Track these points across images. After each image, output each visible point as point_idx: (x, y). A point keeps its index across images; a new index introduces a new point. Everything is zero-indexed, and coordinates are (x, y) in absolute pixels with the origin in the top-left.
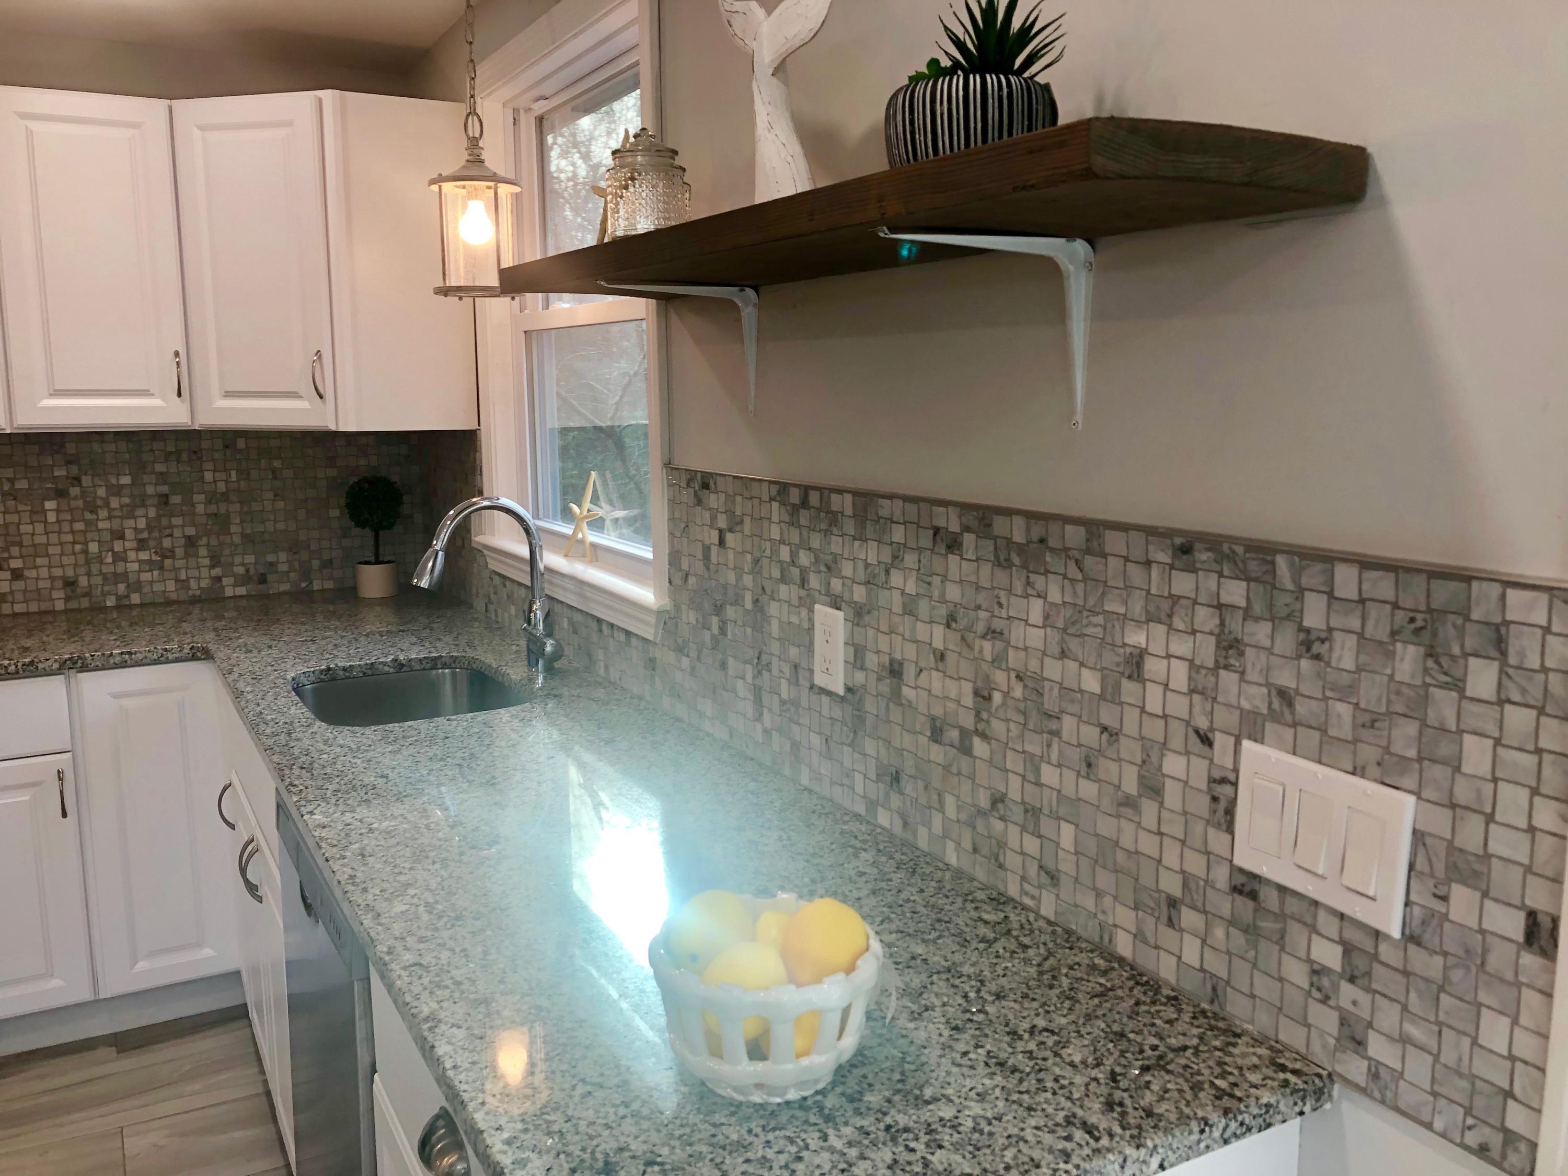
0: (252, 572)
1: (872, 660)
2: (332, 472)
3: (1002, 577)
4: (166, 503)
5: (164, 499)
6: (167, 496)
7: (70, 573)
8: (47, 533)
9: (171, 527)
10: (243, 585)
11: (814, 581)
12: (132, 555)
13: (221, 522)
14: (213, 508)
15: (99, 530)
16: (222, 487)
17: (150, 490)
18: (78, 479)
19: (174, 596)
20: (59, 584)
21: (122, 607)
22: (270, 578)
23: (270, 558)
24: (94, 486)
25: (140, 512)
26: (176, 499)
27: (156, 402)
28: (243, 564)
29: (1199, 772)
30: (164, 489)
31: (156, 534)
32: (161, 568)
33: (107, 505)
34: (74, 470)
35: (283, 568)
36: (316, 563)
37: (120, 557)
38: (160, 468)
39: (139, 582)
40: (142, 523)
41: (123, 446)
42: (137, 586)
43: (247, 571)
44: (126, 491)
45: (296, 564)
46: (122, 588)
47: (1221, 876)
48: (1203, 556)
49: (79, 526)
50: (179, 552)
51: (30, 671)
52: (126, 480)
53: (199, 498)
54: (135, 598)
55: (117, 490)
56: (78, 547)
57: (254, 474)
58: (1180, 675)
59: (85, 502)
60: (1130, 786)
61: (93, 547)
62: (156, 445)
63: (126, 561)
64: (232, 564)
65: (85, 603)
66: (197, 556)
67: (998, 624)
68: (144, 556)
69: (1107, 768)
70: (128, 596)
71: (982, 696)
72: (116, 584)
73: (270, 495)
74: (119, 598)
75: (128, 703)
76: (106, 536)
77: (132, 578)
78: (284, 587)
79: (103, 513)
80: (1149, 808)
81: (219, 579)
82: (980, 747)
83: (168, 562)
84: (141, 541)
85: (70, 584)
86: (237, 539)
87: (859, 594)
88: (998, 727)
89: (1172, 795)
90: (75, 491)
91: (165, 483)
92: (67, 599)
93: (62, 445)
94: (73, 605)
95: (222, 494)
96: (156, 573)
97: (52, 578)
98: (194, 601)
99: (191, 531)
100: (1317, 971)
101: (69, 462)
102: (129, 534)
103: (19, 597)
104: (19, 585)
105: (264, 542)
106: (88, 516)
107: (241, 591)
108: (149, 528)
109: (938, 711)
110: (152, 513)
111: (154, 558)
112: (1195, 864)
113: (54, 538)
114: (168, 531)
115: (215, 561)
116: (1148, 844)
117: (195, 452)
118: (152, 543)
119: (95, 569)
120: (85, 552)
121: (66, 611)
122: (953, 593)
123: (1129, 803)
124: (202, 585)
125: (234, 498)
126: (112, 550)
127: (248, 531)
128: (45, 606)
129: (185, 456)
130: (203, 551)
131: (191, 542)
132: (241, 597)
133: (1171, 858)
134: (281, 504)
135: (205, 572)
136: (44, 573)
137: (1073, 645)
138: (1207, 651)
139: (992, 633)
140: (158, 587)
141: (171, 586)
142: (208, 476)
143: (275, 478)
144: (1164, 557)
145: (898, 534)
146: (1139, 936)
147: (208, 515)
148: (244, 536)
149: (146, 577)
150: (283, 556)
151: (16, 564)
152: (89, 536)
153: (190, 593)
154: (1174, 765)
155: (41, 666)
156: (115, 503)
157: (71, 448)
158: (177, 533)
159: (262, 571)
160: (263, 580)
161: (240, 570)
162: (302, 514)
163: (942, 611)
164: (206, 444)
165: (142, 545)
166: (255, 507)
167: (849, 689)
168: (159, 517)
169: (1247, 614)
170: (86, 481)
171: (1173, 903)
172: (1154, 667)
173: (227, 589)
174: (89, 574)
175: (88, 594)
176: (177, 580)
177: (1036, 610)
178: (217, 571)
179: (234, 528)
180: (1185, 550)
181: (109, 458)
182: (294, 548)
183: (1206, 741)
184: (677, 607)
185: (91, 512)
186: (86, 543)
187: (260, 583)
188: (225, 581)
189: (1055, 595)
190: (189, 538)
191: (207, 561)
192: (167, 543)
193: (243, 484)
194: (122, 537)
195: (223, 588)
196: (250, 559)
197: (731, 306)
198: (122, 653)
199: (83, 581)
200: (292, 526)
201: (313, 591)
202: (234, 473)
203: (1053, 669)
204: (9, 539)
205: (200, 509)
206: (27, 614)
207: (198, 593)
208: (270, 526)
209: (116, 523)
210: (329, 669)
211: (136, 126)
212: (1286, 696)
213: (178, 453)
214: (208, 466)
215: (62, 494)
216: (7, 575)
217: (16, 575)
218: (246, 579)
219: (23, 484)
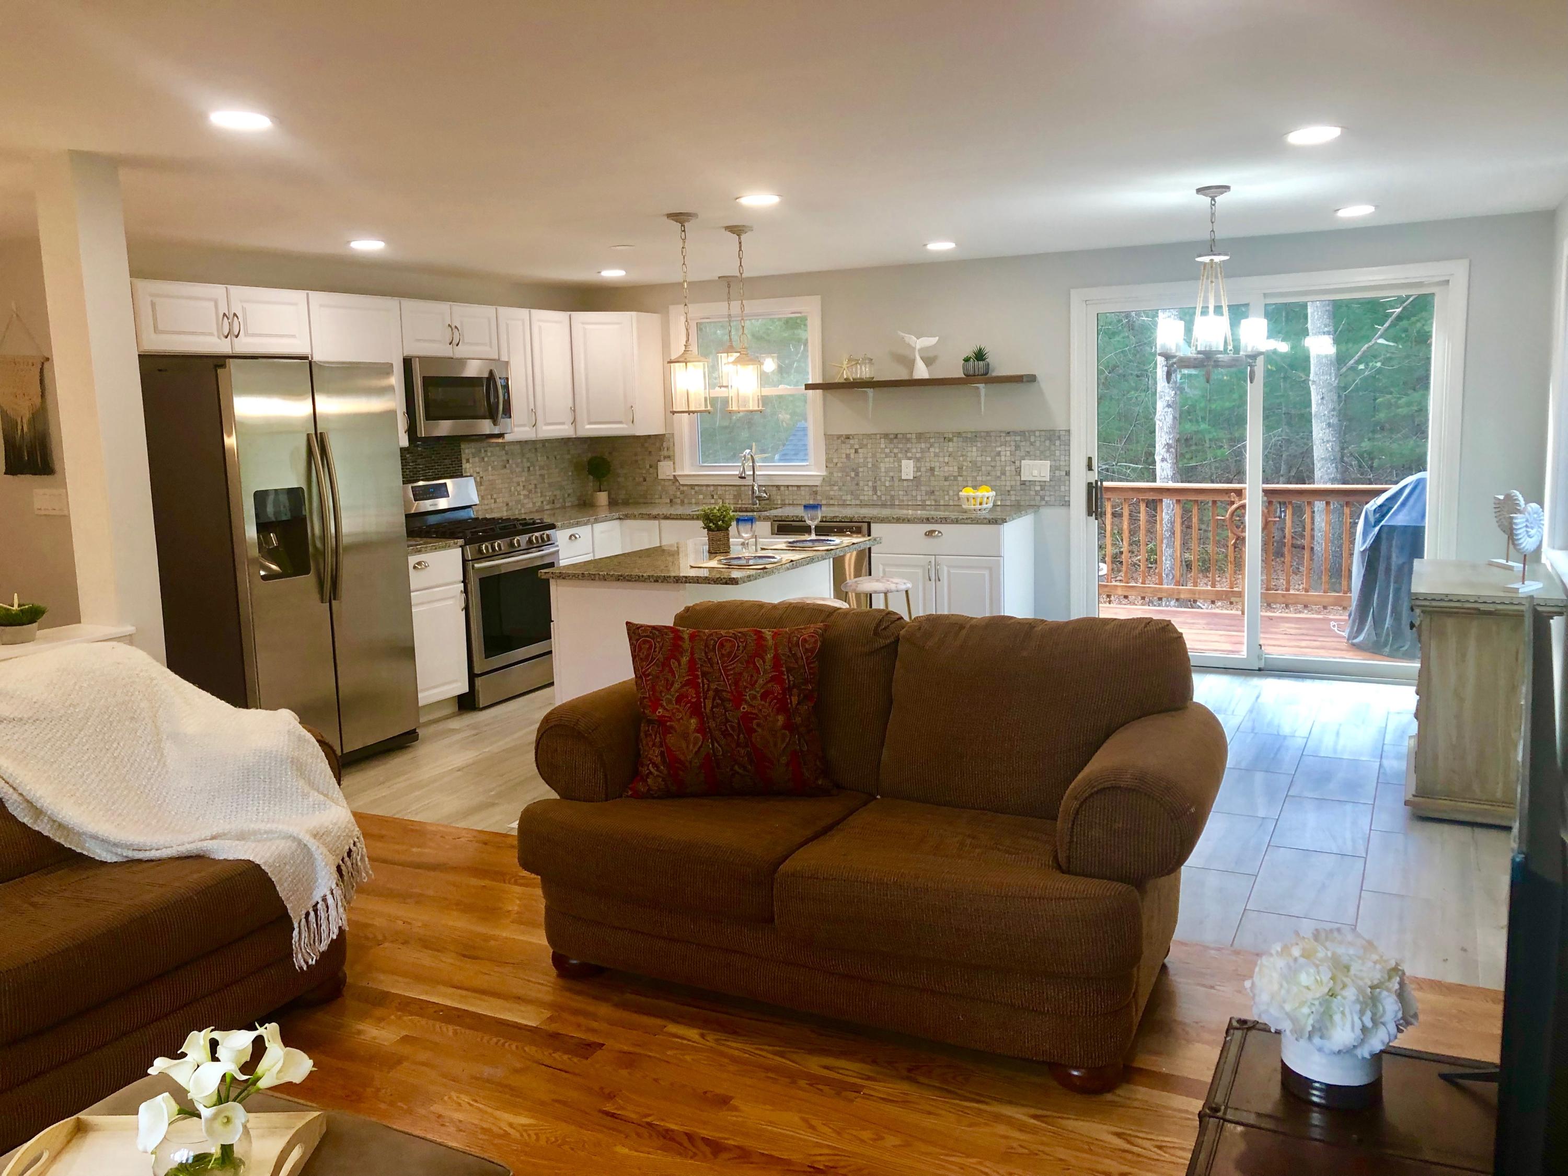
1: (923, 469)
2: (569, 457)
3: (964, 444)
6: (529, 467)
8: (502, 483)
11: (900, 455)
12: (522, 492)
14: (540, 472)
15: (513, 482)
16: (543, 464)
23: (555, 493)
24: (512, 463)
25: (523, 474)
26: (531, 469)
29: (1013, 468)
30: (529, 464)
34: (507, 457)
36: (566, 495)
37: (519, 493)
40: (524, 479)
41: (518, 447)
47: (1018, 483)
48: (1011, 434)
50: (533, 490)
52: (519, 461)
53: (537, 468)
55: (517, 465)
57: (550, 456)
58: (1008, 453)
59: (511, 470)
60: (999, 474)
61: (513, 488)
62: (526, 446)
63: (520, 495)
64: (545, 496)
66: (537, 492)
67: (964, 453)
68: (525, 492)
69: (993, 473)
70: (522, 510)
71: (960, 469)
72: (518, 504)
73: (554, 466)
74: (519, 510)
76: (515, 485)
77: (522, 502)
79: (515, 475)
80: (1003, 477)
81: (542, 502)
82: (960, 478)
83: (530, 495)
84: (524, 486)
86: (547, 485)
87: (918, 455)
88: (964, 473)
89: (1008, 473)
90: (507, 466)
95: (542, 466)
96: (527, 499)
99: (535, 482)
100: (1036, 491)
102: (521, 483)
106: (511, 476)
108: (526, 481)
109: (947, 474)
111: (527, 493)
112: (1013, 483)
113: (503, 485)
115: (542, 494)
116: (1004, 483)
120: (510, 491)
122: (951, 449)
123: (999, 477)
125: (545, 468)
126: (517, 490)
130: (539, 490)
133: (1008, 483)
137: (984, 454)
138: (1013, 448)
139: (963, 456)
141: (531, 505)
142: (539, 459)
143: (555, 457)
144: (1004, 435)
145: (932, 440)
146: (1002, 500)
147: (540, 475)
148: (549, 483)
151: (495, 496)
152: (511, 484)
154: (1008, 468)
156: (517, 470)
160: (553, 503)
162: (562, 474)
163: (948, 454)
166: (551, 471)
167: (914, 477)
169: (1021, 441)
171: (1009, 491)
172: (1002, 453)
176: (533, 503)
177: (974, 449)
180: (1009, 433)
182: (561, 488)
183: (1014, 463)
184: (831, 473)
185: (512, 474)
189: (979, 445)
190: (535, 485)
191: (539, 495)
193: (547, 461)
196: (550, 493)
197: (866, 392)
199: (510, 503)
202: (545, 457)
203: (979, 459)
204: (493, 486)
205: (537, 473)
209: (518, 479)
212: (1028, 452)
214: (539, 455)
215: (505, 467)
216: (493, 501)
217: (495, 502)
218: (548, 503)
219: (496, 463)
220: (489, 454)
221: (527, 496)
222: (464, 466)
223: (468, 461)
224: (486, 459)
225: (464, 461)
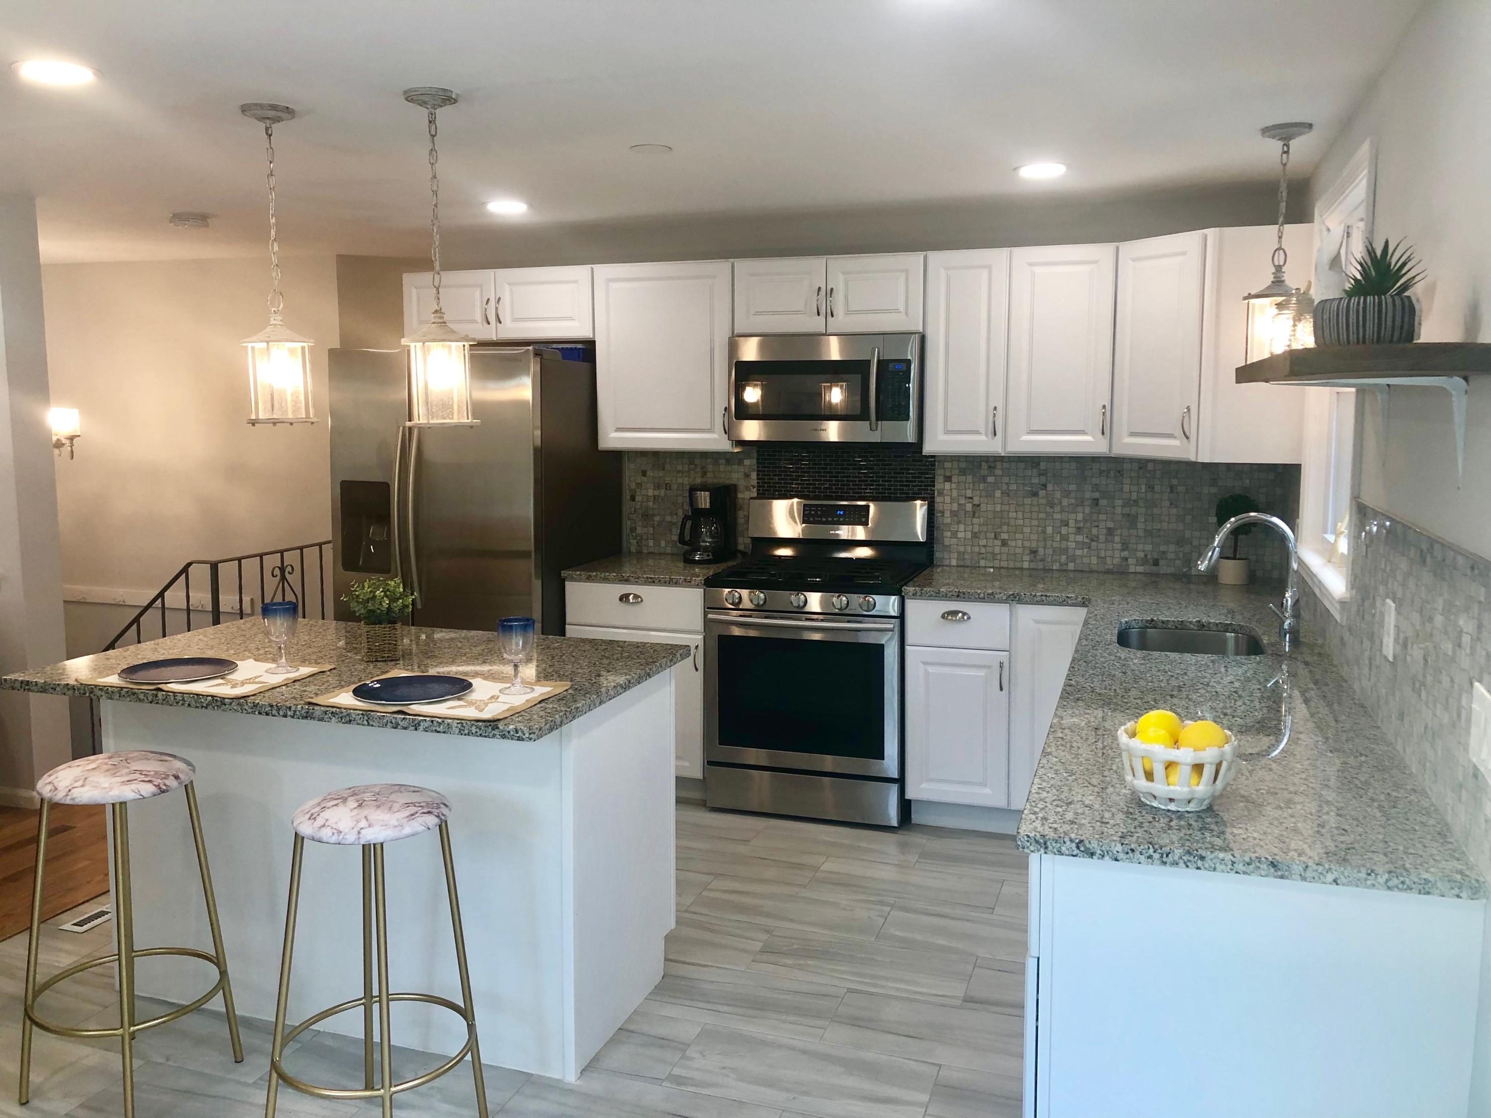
0: (1149, 557)
1: (1400, 637)
2: (1214, 490)
3: (1434, 582)
4: (1097, 504)
5: (1096, 502)
6: (1097, 500)
7: (1034, 545)
8: (1023, 519)
9: (1098, 520)
10: (1142, 565)
11: (1389, 583)
12: (1072, 537)
13: (1132, 520)
14: (1126, 510)
15: (1053, 519)
16: (1134, 496)
17: (1088, 495)
18: (1045, 486)
19: (1095, 568)
20: (1027, 552)
21: (1063, 571)
22: (1161, 562)
23: (1163, 548)
24: (1054, 491)
25: (1080, 509)
26: (1103, 502)
27: (1088, 438)
28: (1144, 551)
30: (1096, 495)
31: (1088, 525)
32: (1089, 548)
33: (1060, 503)
34: (1043, 479)
35: (1171, 556)
37: (1065, 538)
38: (1095, 481)
39: (1074, 555)
40: (1080, 517)
41: (1074, 465)
42: (1073, 559)
43: (1146, 556)
44: (1073, 495)
45: (1181, 555)
46: (1064, 557)
49: (1042, 515)
50: (1102, 538)
51: (990, 598)
52: (1073, 487)
53: (1119, 502)
54: (1071, 566)
55: (1067, 494)
56: (1040, 529)
57: (1157, 488)
58: (1469, 645)
59: (1047, 500)
61: (1049, 530)
62: (1096, 466)
63: (1067, 540)
64: (1136, 550)
65: (1041, 565)
66: (1113, 542)
67: (1432, 613)
68: (1079, 538)
69: (1451, 704)
70: (1067, 564)
71: (1426, 659)
72: (1060, 555)
73: (1167, 504)
74: (1061, 565)
75: (1043, 627)
76: (1058, 524)
77: (1071, 553)
78: (1170, 570)
79: (1058, 508)
81: (1126, 559)
82: (1423, 693)
83: (1094, 544)
84: (1078, 528)
85: (1034, 552)
86: (1141, 533)
87: (1400, 592)
88: (1428, 679)
90: (1042, 493)
91: (1097, 490)
92: (1031, 561)
93: (1038, 464)
94: (1033, 565)
95: (1134, 501)
96: (1085, 550)
97: (1024, 547)
98: (1108, 572)
99: (1110, 525)
101: (1040, 475)
102: (1072, 523)
103: (1004, 557)
104: (1005, 550)
105: (1159, 536)
106: (1048, 509)
107: (1140, 569)
108: (1085, 520)
109: (1415, 670)
110: (1087, 510)
111: (1086, 540)
113: (1027, 522)
114: (1096, 524)
115: (1125, 546)
117: (1119, 472)
118: (1086, 531)
119: (1049, 543)
120: (1044, 532)
121: (1029, 569)
122: (1423, 592)
124: (1115, 562)
125: (1141, 504)
126: (1060, 533)
127: (1149, 528)
128: (1018, 565)
129: (1112, 474)
130: (1117, 539)
131: (1110, 532)
132: (1140, 573)
134: (1174, 511)
135: (1117, 554)
136: (1019, 543)
137: (1448, 626)
138: (1475, 630)
139: (1430, 619)
140: (1086, 560)
141: (1094, 560)
142: (1126, 488)
143: (1172, 492)
144: (1468, 572)
145: (1412, 554)
146: (1452, 809)
147: (1123, 515)
148: (1146, 531)
149: (1079, 552)
150: (1172, 548)
151: (1004, 536)
152: (1047, 522)
153: (1107, 567)
155: (997, 596)
156: (1065, 502)
157: (1043, 466)
158: (1102, 525)
159: (1155, 557)
160: (1156, 563)
161: (1141, 555)
162: (1188, 518)
163: (1420, 604)
164: (1127, 466)
165: (1079, 530)
166: (1156, 511)
167: (1394, 657)
168: (1091, 513)
170: (1050, 487)
172: (1464, 640)
173: (1130, 566)
174: (1045, 548)
175: (1042, 560)
176: (1098, 557)
177: (1441, 604)
178: (1125, 554)
179: (1140, 525)
180: (1473, 567)
181: (1065, 473)
184: (1351, 599)
185: (1050, 507)
186: (1045, 527)
187: (1154, 565)
188: (1130, 561)
189: (1445, 594)
190: (1109, 529)
191: (1119, 546)
192: (1094, 531)
193: (1149, 495)
194: (1067, 525)
195: (1128, 565)
196: (1149, 547)
198: (1042, 595)
199: (1041, 551)
200: (1181, 526)
201: (1191, 575)
202: (1143, 487)
203: (1443, 642)
204: (1003, 520)
205: (1119, 510)
206: (1008, 568)
207: (1111, 567)
208: (1165, 526)
209: (1064, 516)
210: (1152, 620)
211: (1096, 262)
213: (1109, 471)
214: (1127, 481)
215: (1035, 494)
216: (998, 543)
217: (1004, 543)
218: (1144, 561)
219: (1014, 487)
220: (998, 472)
221: (1081, 545)
222: (938, 486)
223: (948, 479)
224: (991, 479)
225: (939, 480)
